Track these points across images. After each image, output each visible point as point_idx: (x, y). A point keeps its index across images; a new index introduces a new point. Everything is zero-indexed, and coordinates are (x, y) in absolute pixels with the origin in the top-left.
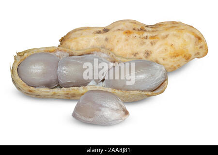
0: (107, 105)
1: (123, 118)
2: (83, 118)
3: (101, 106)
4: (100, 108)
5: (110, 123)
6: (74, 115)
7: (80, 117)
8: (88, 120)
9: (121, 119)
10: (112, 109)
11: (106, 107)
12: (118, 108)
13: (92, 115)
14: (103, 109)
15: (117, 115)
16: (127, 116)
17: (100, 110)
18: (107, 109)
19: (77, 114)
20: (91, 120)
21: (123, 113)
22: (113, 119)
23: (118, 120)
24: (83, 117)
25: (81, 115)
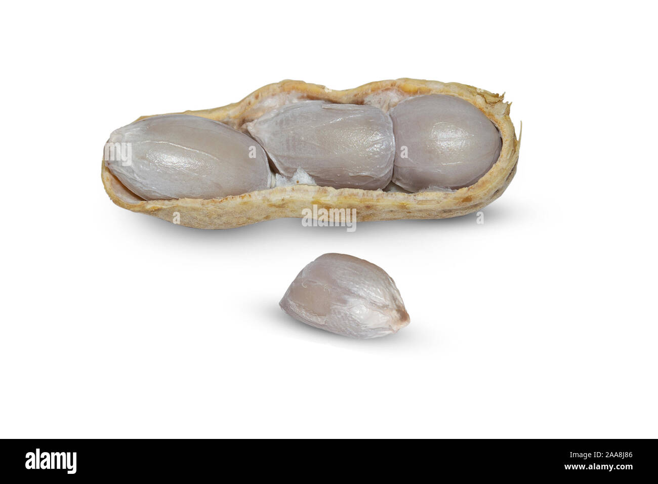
0: (362, 293)
1: (395, 328)
2: (303, 313)
3: (350, 293)
4: (346, 297)
5: (363, 333)
6: (284, 304)
7: (296, 310)
8: (314, 319)
9: (390, 328)
10: (373, 303)
11: (360, 297)
12: (387, 303)
13: (326, 311)
14: (352, 300)
15: (382, 319)
16: (405, 323)
17: (344, 302)
18: (361, 301)
19: (291, 303)
20: (320, 321)
21: (395, 314)
22: (371, 325)
23: (383, 329)
24: (303, 311)
25: (299, 306)
